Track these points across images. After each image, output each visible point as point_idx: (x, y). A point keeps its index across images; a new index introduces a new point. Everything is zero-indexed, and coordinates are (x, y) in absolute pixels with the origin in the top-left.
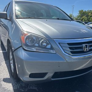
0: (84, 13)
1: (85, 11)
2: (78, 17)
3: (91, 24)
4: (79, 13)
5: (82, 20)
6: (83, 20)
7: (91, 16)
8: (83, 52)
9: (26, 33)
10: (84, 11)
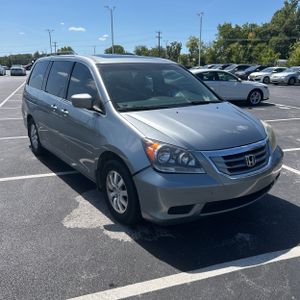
0: (233, 33)
1: (237, 27)
2: (218, 45)
3: (255, 71)
4: (217, 32)
5: (230, 55)
6: (234, 58)
7: (255, 44)
8: (246, 169)
9: (150, 141)
10: (233, 26)
